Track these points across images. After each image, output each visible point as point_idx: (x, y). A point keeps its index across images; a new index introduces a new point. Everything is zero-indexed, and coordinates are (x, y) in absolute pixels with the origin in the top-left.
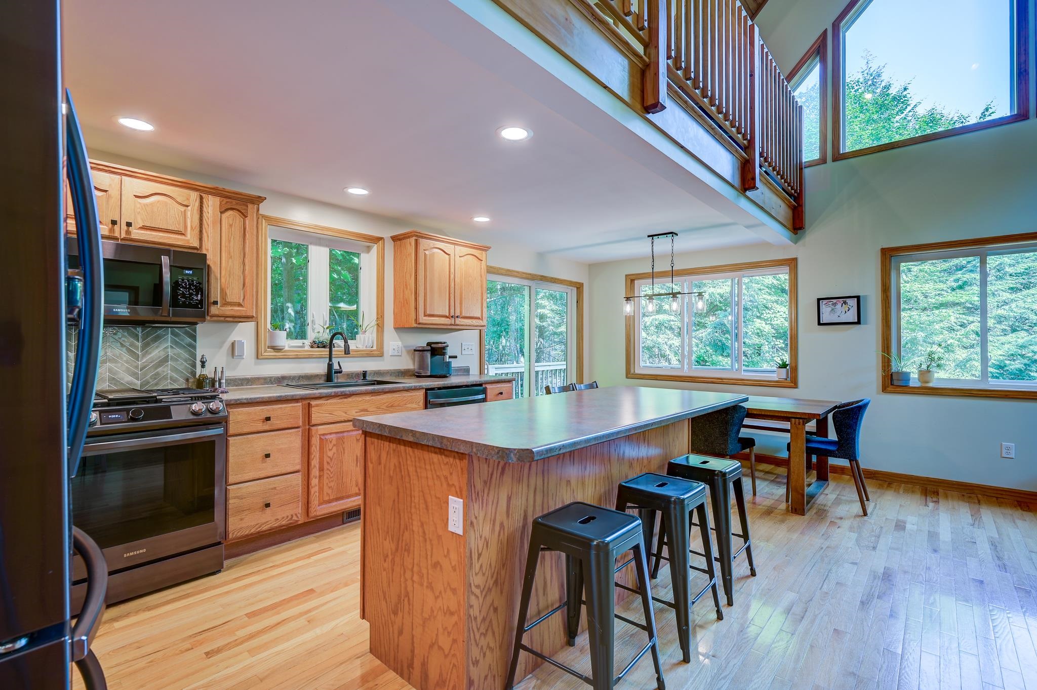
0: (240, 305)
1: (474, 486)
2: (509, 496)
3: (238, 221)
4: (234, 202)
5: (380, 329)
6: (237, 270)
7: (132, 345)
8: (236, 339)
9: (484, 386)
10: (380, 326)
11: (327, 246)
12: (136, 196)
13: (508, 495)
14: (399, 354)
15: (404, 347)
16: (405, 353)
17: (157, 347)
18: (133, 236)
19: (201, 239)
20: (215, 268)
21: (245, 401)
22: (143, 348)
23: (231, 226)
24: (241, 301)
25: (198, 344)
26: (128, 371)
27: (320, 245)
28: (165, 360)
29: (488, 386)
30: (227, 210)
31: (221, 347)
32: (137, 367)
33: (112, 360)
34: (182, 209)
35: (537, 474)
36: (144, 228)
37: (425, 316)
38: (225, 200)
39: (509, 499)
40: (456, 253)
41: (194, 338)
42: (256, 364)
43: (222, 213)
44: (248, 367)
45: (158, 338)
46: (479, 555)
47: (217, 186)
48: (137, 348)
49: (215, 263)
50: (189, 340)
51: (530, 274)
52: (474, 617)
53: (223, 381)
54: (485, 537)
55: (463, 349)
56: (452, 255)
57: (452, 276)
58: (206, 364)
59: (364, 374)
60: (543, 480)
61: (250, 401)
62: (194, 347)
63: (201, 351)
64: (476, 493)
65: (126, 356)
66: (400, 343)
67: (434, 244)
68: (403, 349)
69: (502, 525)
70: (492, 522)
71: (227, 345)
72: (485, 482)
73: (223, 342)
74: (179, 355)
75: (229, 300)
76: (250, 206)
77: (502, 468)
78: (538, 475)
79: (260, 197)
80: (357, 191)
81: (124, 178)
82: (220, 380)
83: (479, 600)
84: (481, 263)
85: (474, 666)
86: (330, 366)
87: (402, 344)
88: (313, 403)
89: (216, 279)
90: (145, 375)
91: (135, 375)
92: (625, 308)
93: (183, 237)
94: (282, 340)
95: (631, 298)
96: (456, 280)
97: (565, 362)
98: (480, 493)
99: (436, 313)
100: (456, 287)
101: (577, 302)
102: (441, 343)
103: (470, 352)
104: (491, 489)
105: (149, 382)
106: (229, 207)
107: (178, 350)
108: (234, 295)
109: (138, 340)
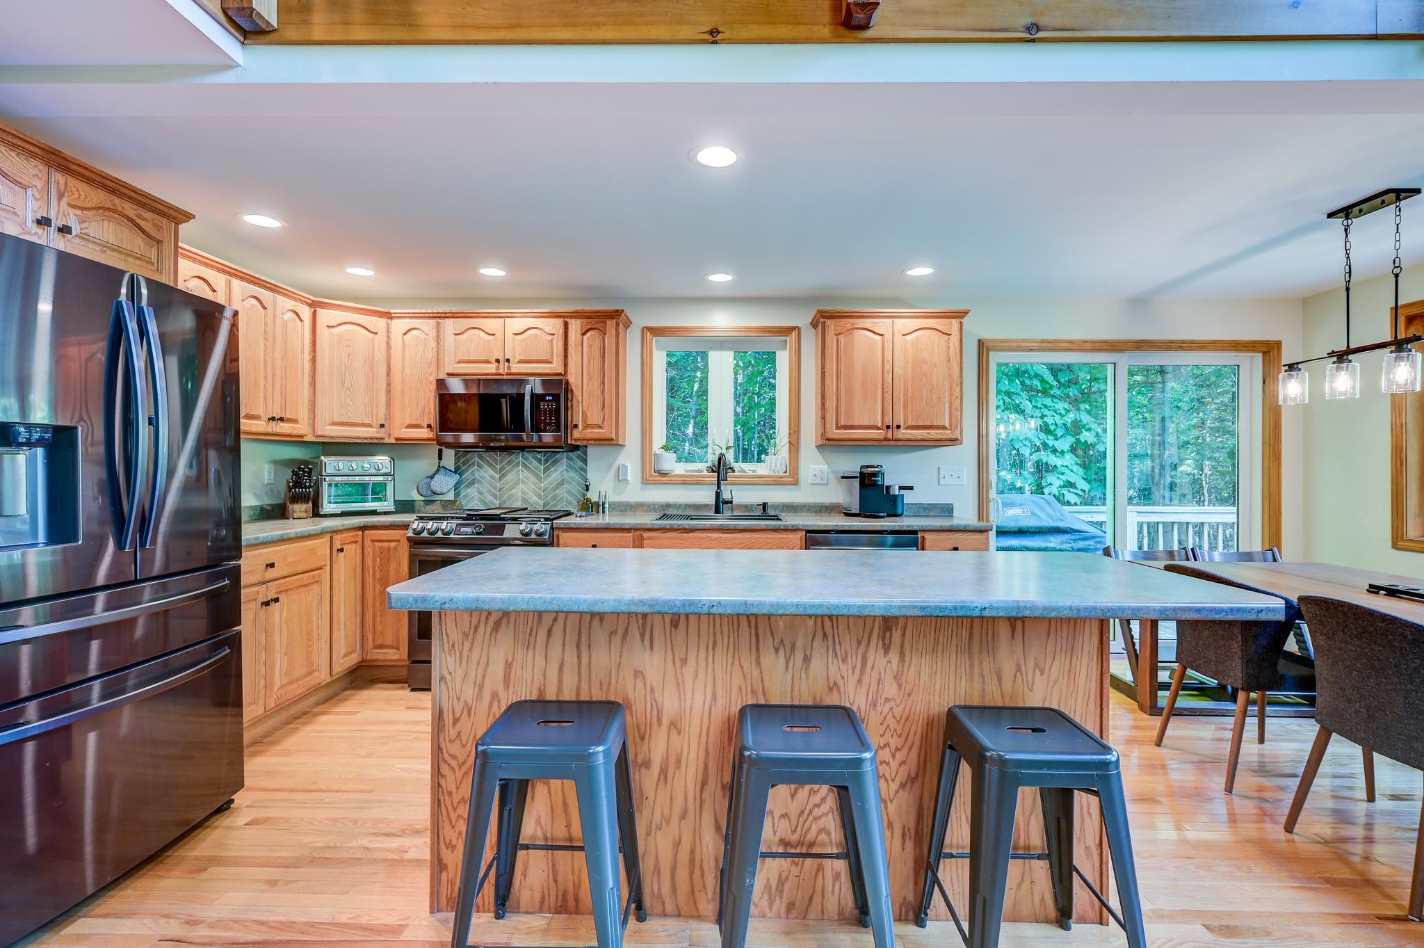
0: (600, 427)
1: (447, 634)
2: (509, 661)
3: (597, 342)
4: (593, 321)
5: (793, 448)
6: (597, 392)
7: (537, 468)
8: (622, 462)
9: (919, 535)
10: (794, 445)
11: (731, 349)
12: (515, 334)
13: (507, 661)
14: (823, 482)
15: (833, 472)
16: (833, 481)
17: (555, 471)
18: (513, 371)
19: (566, 365)
20: (577, 392)
21: (573, 526)
22: (546, 470)
23: (591, 346)
24: (600, 423)
25: (589, 468)
26: (534, 491)
27: (721, 349)
28: (561, 483)
29: (928, 536)
30: (587, 331)
31: (609, 470)
32: (540, 489)
33: (524, 482)
34: (550, 338)
35: (564, 645)
36: (521, 362)
37: (838, 428)
38: (586, 321)
39: (509, 666)
40: (896, 331)
41: (585, 461)
42: (642, 489)
43: (583, 334)
44: (634, 492)
45: (556, 462)
46: (456, 721)
47: (577, 309)
48: (540, 471)
49: (577, 387)
50: (581, 464)
51: (1106, 342)
52: (448, 792)
53: (607, 506)
54: (465, 702)
55: (942, 475)
56: (888, 336)
57: (888, 367)
58: (590, 488)
59: (765, 505)
60: (579, 657)
61: (578, 526)
62: (585, 471)
63: (592, 476)
64: (451, 643)
65: (533, 479)
66: (825, 467)
67: (853, 324)
68: (831, 475)
69: (495, 695)
70: (477, 686)
71: (614, 469)
72: (466, 635)
73: (611, 466)
74: (572, 478)
75: (589, 423)
76: (609, 322)
77: (495, 623)
78: (566, 647)
79: (617, 311)
80: (721, 278)
81: (506, 319)
82: (604, 504)
83: (455, 773)
84: (949, 339)
85: (447, 848)
86: (718, 494)
87: (829, 467)
88: (646, 535)
89: (578, 402)
90: (546, 496)
91: (539, 496)
92: (1284, 389)
93: (551, 365)
94: (670, 463)
95: (1300, 366)
96: (895, 370)
97: (1236, 508)
98: (456, 645)
99: (856, 423)
100: (896, 381)
101: (1264, 382)
102: (872, 467)
103: (958, 482)
104: (475, 643)
105: (549, 504)
106: (589, 327)
107: (572, 474)
108: (594, 417)
109: (541, 464)
